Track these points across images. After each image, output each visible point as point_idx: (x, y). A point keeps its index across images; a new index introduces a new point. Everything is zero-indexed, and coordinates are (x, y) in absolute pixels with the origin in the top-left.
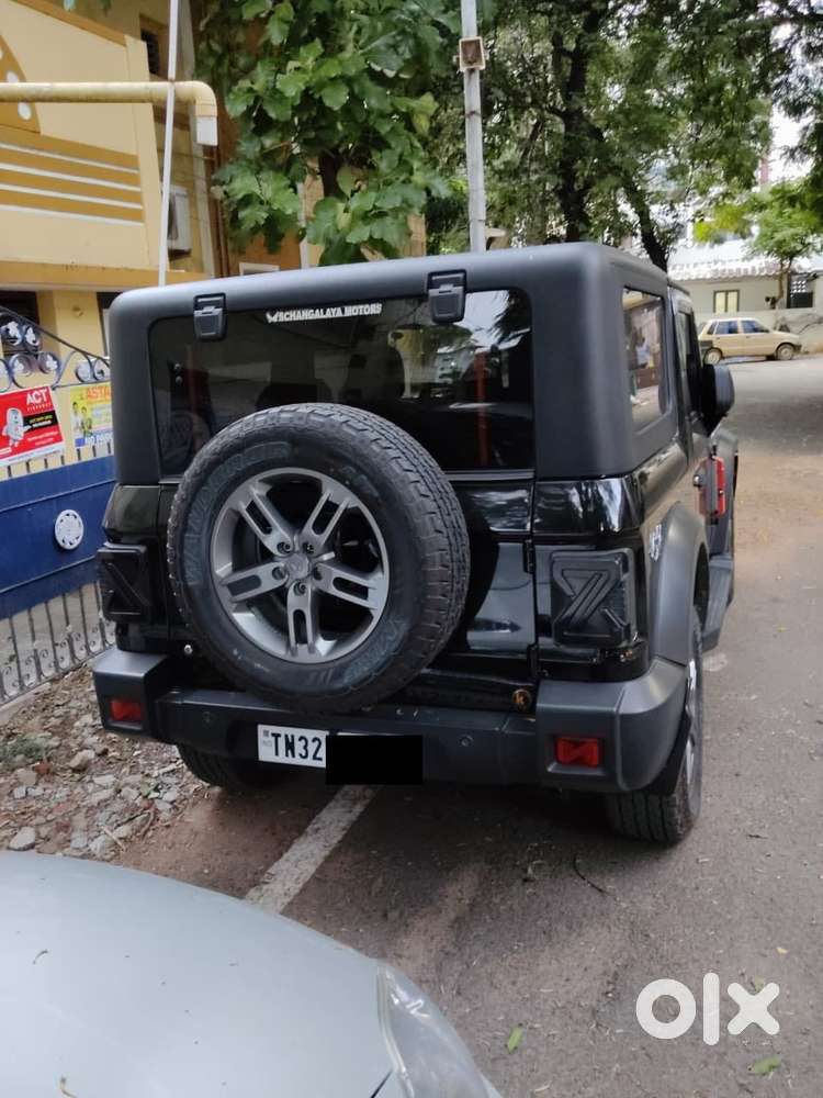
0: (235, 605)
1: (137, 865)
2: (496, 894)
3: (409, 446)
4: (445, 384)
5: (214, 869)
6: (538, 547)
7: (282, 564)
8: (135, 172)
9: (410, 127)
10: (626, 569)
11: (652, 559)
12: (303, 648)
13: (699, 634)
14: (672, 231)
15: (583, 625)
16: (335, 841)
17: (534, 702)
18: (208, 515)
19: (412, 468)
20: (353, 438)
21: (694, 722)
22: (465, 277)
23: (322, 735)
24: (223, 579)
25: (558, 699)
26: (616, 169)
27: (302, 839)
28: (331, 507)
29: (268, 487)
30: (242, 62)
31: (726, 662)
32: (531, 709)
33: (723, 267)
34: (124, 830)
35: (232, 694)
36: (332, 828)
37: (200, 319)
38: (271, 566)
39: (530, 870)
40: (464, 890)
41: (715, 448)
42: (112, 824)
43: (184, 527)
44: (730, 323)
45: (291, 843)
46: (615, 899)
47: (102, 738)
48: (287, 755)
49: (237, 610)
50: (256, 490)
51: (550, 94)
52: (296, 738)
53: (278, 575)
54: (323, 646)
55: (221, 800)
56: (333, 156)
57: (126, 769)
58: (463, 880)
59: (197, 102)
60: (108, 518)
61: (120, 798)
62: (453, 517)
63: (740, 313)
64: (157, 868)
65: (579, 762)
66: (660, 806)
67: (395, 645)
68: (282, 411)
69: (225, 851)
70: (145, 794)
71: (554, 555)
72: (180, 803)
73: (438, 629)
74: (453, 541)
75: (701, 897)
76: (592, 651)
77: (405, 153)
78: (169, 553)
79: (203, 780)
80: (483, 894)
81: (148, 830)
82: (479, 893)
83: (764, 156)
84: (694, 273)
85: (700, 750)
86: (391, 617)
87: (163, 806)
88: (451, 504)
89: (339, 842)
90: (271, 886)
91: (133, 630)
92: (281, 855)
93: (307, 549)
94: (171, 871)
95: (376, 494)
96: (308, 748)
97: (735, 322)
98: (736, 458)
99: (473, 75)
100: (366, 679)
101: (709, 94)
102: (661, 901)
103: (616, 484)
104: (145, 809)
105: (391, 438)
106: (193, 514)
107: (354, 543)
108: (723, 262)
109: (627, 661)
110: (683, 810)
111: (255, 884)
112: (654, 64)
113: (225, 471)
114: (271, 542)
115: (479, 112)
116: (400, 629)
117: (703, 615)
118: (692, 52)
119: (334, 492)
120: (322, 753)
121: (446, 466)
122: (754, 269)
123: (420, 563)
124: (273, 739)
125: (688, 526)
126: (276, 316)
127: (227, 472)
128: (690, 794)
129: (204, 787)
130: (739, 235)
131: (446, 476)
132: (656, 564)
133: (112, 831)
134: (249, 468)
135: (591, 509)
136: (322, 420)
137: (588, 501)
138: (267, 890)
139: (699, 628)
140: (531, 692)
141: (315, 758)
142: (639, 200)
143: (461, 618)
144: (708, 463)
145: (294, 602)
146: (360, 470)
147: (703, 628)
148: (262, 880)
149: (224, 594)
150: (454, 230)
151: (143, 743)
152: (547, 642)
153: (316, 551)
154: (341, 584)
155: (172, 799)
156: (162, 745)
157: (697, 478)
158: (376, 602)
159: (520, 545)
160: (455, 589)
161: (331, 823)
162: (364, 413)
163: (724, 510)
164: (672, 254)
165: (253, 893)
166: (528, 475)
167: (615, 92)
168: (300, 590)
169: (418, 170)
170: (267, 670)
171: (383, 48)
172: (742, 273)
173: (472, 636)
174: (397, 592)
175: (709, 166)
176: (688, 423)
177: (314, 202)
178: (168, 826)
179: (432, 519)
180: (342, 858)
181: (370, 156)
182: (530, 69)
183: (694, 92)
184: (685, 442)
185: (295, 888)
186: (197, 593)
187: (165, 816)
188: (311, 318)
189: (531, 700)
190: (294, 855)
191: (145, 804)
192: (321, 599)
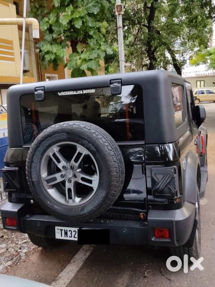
0: (48, 187)
1: (14, 275)
2: (135, 282)
3: (105, 134)
4: (113, 114)
5: (40, 275)
6: (146, 166)
7: (63, 173)
8: (12, 46)
9: (99, 31)
10: (175, 173)
11: (183, 169)
12: (71, 201)
13: (198, 193)
14: (183, 62)
15: (162, 191)
16: (80, 265)
17: (147, 217)
18: (39, 157)
19: (106, 141)
20: (87, 132)
21: (198, 222)
22: (122, 81)
23: (76, 229)
24: (44, 178)
25: (154, 216)
26: (165, 44)
27: (69, 265)
28: (80, 154)
29: (59, 148)
30: (46, 12)
31: (207, 201)
32: (146, 219)
33: (199, 73)
34: (10, 263)
35: (47, 216)
36: (79, 261)
37: (37, 94)
38: (60, 174)
39: (146, 273)
40: (124, 281)
41: (200, 132)
42: (6, 261)
43: (32, 161)
44: (202, 91)
45: (66, 266)
46: (174, 282)
47: (2, 231)
48: (65, 236)
49: (49, 188)
50: (55, 149)
51: (143, 20)
52: (68, 231)
53: (62, 177)
54: (77, 200)
55: (42, 252)
56: (75, 40)
57: (10, 242)
58: (124, 277)
59: (33, 24)
60: (6, 158)
61: (8, 252)
62: (119, 156)
63: (205, 87)
64: (21, 276)
65: (162, 237)
66: (188, 250)
67: (101, 199)
68: (64, 124)
69: (44, 269)
70: (16, 250)
71: (152, 169)
72: (28, 253)
73: (115, 193)
74: (120, 165)
75: (202, 281)
76: (165, 200)
77: (98, 40)
78: (26, 170)
79: (36, 245)
80: (131, 282)
81: (18, 262)
82: (129, 282)
83: (211, 38)
84: (190, 75)
85: (200, 231)
86: (100, 189)
87: (22, 254)
88: (119, 153)
89: (82, 265)
90: (60, 281)
91: (13, 195)
92: (62, 270)
93: (72, 168)
94: (26, 276)
95: (95, 150)
96: (72, 234)
97: (204, 90)
98: (207, 135)
99: (120, 16)
100: (92, 210)
101: (193, 19)
102: (190, 283)
103: (171, 145)
104: (16, 256)
105: (99, 132)
106: (35, 157)
107: (87, 165)
108: (199, 72)
109: (176, 203)
110: (196, 252)
111: (54, 280)
112: (175, 11)
113: (45, 143)
114: (60, 166)
115: (122, 27)
116: (103, 194)
117: (199, 187)
118: (187, 7)
119: (81, 149)
120: (76, 236)
121: (117, 140)
122: (209, 74)
123: (109, 172)
124: (60, 231)
125: (193, 158)
126: (61, 93)
127: (46, 143)
128: (198, 246)
129: (36, 248)
130: (204, 63)
131: (116, 143)
132: (184, 171)
133: (6, 263)
134: (53, 142)
135: (163, 153)
136: (77, 126)
137: (162, 151)
138: (58, 283)
139: (198, 191)
140: (145, 214)
141: (74, 237)
142: (172, 53)
143: (122, 189)
144: (198, 137)
145: (68, 185)
146: (89, 142)
147: (199, 191)
148: (56, 279)
149: (45, 183)
150: (113, 63)
151: (15, 233)
152: (150, 197)
153: (75, 169)
154: (83, 179)
155: (25, 252)
156: (22, 234)
157: (195, 142)
158: (95, 185)
159: (141, 165)
160: (120, 180)
161: (79, 259)
162: (90, 124)
163: (204, 152)
164: (183, 70)
165: (53, 283)
166: (143, 143)
167: (163, 19)
168: (70, 181)
169: (102, 45)
170: (59, 208)
171: (91, 6)
172: (205, 75)
173: (125, 196)
174: (101, 182)
175: (193, 41)
176: (192, 124)
177: (69, 55)
178: (24, 261)
179: (113, 157)
180: (83, 271)
181: (87, 40)
182: (137, 13)
183: (188, 19)
184: (191, 131)
185: (68, 282)
186: (36, 183)
187: (23, 258)
188: (73, 94)
189: (145, 217)
190: (67, 270)
191: (16, 254)
192: (77, 184)
